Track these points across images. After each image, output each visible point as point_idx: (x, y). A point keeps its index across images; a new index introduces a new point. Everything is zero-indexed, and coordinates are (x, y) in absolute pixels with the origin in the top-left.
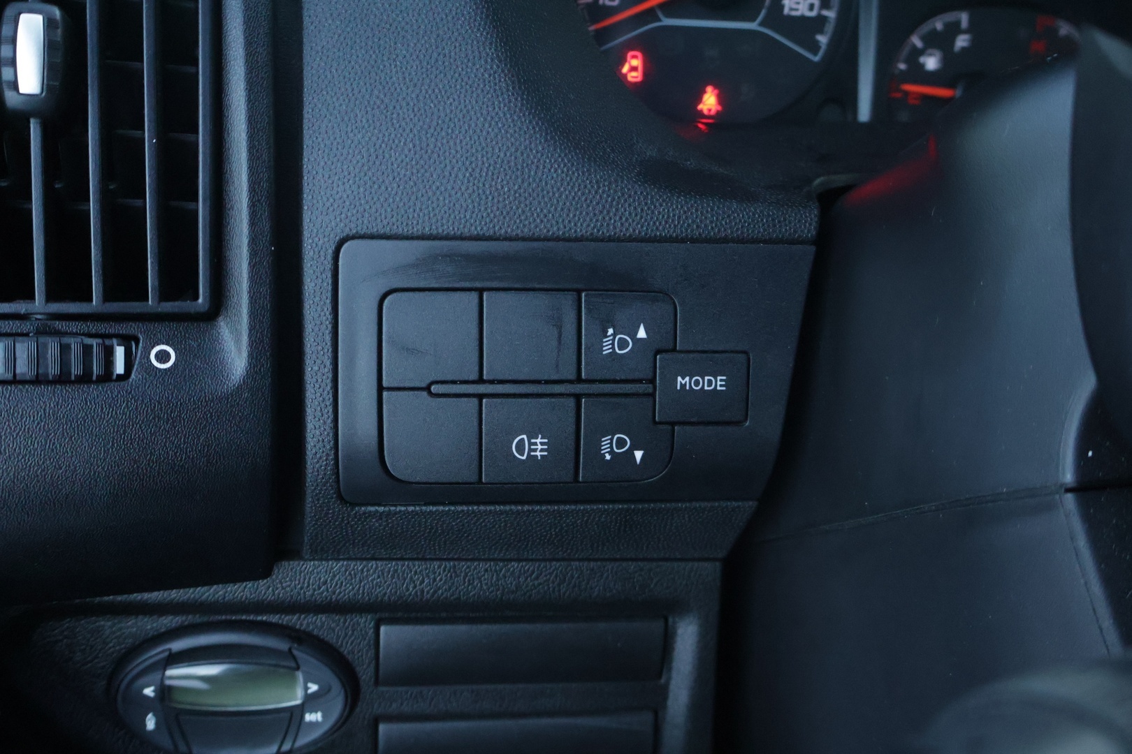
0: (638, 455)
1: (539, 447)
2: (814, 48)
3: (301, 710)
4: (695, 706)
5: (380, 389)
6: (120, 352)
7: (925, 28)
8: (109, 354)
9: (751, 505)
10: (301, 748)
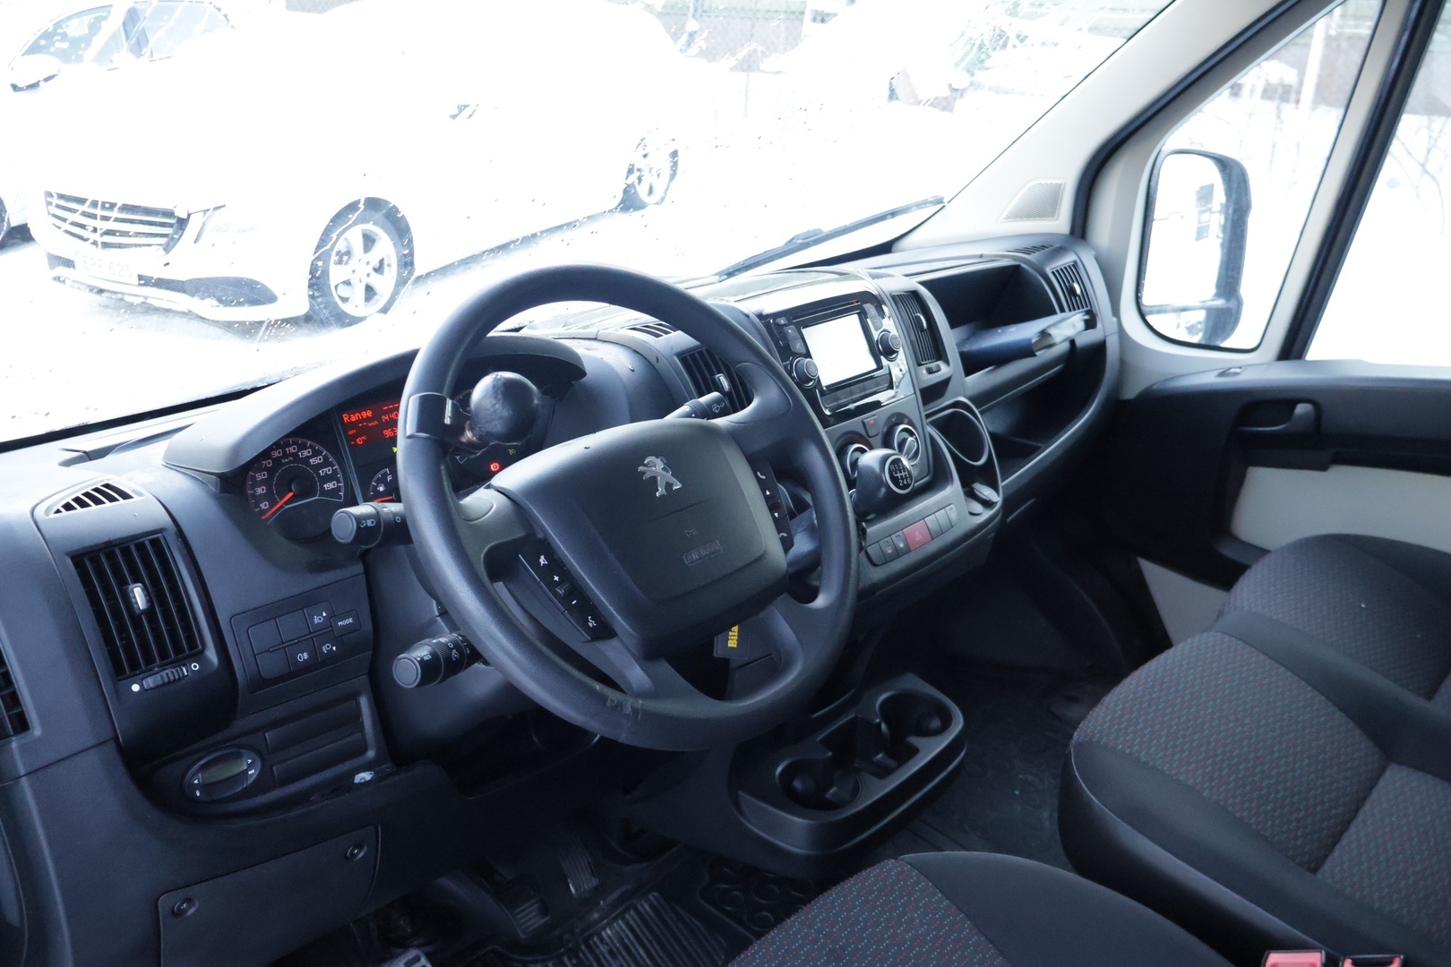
0: (334, 648)
1: (306, 656)
2: (340, 497)
3: (247, 771)
4: (374, 724)
5: (255, 655)
6: (184, 669)
7: (376, 478)
8: (182, 670)
9: (370, 652)
10: (251, 784)
